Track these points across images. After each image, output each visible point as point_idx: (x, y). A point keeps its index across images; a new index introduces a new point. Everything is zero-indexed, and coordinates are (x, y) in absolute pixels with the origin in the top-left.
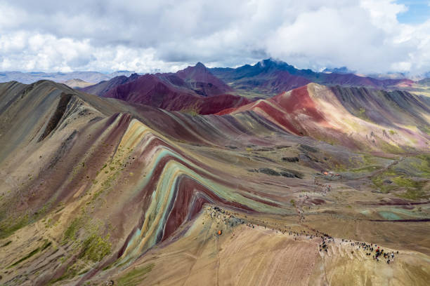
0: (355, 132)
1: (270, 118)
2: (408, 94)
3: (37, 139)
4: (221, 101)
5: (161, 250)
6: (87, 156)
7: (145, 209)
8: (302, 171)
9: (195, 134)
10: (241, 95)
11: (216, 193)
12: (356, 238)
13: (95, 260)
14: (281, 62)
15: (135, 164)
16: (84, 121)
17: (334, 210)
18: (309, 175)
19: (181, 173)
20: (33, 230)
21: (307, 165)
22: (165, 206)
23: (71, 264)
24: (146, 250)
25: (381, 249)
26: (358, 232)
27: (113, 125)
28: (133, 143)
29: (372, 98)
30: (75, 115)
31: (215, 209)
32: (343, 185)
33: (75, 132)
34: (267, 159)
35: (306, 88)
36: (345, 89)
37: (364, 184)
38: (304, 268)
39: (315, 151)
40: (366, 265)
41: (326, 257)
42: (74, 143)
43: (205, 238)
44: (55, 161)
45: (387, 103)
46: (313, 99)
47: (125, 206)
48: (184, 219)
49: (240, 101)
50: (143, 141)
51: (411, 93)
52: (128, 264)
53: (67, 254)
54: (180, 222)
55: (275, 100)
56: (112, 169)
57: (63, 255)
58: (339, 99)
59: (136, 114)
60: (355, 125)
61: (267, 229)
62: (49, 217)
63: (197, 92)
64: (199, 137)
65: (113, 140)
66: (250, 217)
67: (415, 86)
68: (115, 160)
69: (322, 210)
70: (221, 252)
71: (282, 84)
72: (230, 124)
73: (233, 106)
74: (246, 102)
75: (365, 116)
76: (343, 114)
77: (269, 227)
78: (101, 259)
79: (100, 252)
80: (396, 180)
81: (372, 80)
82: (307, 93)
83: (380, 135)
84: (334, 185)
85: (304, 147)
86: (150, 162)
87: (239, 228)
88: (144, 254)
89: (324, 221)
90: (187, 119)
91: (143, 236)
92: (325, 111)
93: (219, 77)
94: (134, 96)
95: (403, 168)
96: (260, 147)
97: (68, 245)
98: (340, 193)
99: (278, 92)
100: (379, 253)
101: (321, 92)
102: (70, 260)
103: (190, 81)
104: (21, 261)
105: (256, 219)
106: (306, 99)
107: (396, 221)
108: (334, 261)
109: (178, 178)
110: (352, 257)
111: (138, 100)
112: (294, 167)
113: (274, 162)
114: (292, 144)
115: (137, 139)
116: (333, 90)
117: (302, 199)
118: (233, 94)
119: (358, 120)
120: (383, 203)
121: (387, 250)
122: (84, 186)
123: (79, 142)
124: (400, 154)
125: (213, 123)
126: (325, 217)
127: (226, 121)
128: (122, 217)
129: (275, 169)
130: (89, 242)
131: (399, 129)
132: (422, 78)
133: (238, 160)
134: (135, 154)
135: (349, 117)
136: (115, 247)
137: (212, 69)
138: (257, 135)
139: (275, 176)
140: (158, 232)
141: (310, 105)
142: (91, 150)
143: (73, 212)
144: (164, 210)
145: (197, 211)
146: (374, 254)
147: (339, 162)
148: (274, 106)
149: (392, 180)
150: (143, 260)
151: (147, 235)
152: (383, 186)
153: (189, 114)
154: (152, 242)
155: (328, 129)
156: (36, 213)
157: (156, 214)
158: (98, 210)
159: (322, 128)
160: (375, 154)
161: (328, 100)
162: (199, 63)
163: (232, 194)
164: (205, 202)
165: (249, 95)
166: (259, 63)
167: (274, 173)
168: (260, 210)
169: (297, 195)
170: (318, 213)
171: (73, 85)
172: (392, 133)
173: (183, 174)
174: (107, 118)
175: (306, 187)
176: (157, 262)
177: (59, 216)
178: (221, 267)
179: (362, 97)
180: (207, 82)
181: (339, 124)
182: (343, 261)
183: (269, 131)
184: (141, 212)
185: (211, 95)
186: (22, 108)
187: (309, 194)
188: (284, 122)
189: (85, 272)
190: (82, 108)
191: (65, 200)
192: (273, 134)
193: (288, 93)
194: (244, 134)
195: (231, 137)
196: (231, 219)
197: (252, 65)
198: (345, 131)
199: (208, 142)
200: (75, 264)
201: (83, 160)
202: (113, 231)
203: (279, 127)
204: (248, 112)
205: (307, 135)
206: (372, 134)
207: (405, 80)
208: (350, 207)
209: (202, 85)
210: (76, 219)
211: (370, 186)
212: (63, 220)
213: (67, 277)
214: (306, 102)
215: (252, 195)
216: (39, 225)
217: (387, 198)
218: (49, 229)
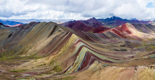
0: (140, 36)
1: (116, 34)
2: (151, 25)
3: (47, 37)
4: (100, 29)
5: (79, 73)
6: (59, 43)
7: (75, 61)
8: (126, 49)
9: (92, 39)
10: (106, 27)
11: (99, 57)
12: (145, 65)
13: (57, 72)
14: (118, 17)
15: (73, 47)
16: (60, 33)
17: (138, 58)
18: (129, 50)
19: (87, 51)
20: (42, 60)
21: (128, 47)
22: (81, 60)
23: (50, 71)
24: (74, 72)
25: (152, 65)
26: (145, 63)
27: (67, 35)
28: (72, 41)
29: (143, 27)
30: (57, 31)
31: (98, 62)
32: (139, 51)
33: (57, 36)
34: (115, 46)
35: (125, 24)
36: (136, 24)
37: (144, 50)
38: (130, 76)
39: (130, 42)
40: (148, 71)
41: (137, 72)
42: (56, 39)
43: (95, 70)
44: (51, 43)
45: (147, 27)
46: (128, 27)
47: (68, 59)
48: (87, 65)
49: (106, 29)
50: (76, 40)
51: (152, 24)
52: (67, 75)
53: (49, 68)
54: (86, 65)
55: (117, 28)
56: (66, 48)
57: (48, 68)
58: (135, 27)
59: (74, 32)
60: (140, 34)
61: (117, 67)
62: (47, 58)
63: (93, 26)
64: (93, 40)
65: (67, 39)
66: (111, 64)
67: (152, 23)
68: (67, 45)
69: (134, 59)
70: (101, 74)
71: (119, 23)
72: (103, 36)
73: (104, 30)
74: (108, 29)
75: (142, 31)
76: (136, 31)
77: (117, 66)
78: (59, 72)
79: (59, 70)
80: (152, 47)
81: (142, 22)
82: (126, 26)
83: (146, 36)
84: (136, 52)
85: (126, 42)
86: (77, 47)
87: (107, 67)
88: (73, 73)
89: (135, 62)
90: (89, 34)
91: (73, 68)
92: (131, 31)
93: (100, 21)
94: (74, 27)
95: (153, 44)
96: (113, 43)
97: (50, 66)
98: (138, 53)
99: (117, 26)
100: (151, 67)
101: (130, 25)
102: (50, 70)
103: (91, 23)
104: (38, 66)
105: (112, 64)
106: (126, 27)
107: (154, 58)
108: (139, 72)
109: (86, 52)
110: (144, 70)
111: (75, 28)
112: (124, 48)
113: (118, 47)
114: (123, 41)
115: (74, 40)
116: (133, 25)
117: (127, 57)
118: (104, 26)
119: (140, 32)
120: (150, 54)
121: (153, 65)
122: (57, 52)
123: (57, 39)
124: (152, 40)
125: (98, 36)
126: (135, 61)
127: (102, 35)
128: (67, 62)
129: (118, 49)
130: (56, 67)
131: (151, 34)
132: (153, 21)
133: (106, 47)
134: (73, 44)
135: (138, 32)
136: (64, 70)
137: (98, 19)
138: (112, 39)
139: (118, 51)
140: (78, 67)
141: (127, 29)
142: (61, 41)
143: (53, 58)
144: (81, 61)
145: (92, 62)
146: (150, 67)
147: (137, 45)
148: (117, 30)
149: (151, 47)
150: (73, 75)
151: (75, 68)
152: (149, 50)
153: (90, 33)
154: (76, 70)
155: (133, 36)
156: (44, 56)
157: (78, 62)
158: (60, 59)
159: (131, 36)
160: (146, 41)
161: (132, 27)
162: (94, 17)
163: (104, 57)
164: (95, 60)
165: (109, 27)
166: (111, 17)
167: (118, 50)
168: (114, 62)
169: (126, 56)
170: (133, 60)
171: (58, 23)
172: (149, 35)
173: (88, 51)
174: (66, 33)
175: (128, 53)
176: (77, 76)
177: (49, 58)
178: (101, 78)
179: (141, 26)
180: (96, 23)
181: (136, 34)
182: (142, 71)
183: (116, 38)
184: (73, 61)
185: (97, 27)
186: (45, 28)
187: (129, 55)
188: (120, 35)
189: (54, 74)
190: (59, 29)
191: (51, 54)
192: (117, 38)
193: (121, 26)
194: (107, 39)
195: (104, 40)
196: (104, 65)
197: (110, 18)
198: (137, 36)
199: (96, 41)
200: (51, 71)
201: (58, 44)
202: (64, 65)
203: (118, 36)
204: (109, 32)
205: (127, 38)
206: (144, 36)
207: (150, 21)
208: (142, 57)
209: (94, 24)
210: (53, 60)
211: (146, 50)
212: (50, 59)
213: (49, 74)
214: (126, 28)
215: (111, 57)
216: (44, 59)
217: (151, 52)
218: (46, 61)
